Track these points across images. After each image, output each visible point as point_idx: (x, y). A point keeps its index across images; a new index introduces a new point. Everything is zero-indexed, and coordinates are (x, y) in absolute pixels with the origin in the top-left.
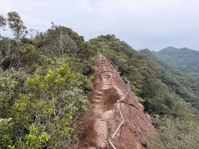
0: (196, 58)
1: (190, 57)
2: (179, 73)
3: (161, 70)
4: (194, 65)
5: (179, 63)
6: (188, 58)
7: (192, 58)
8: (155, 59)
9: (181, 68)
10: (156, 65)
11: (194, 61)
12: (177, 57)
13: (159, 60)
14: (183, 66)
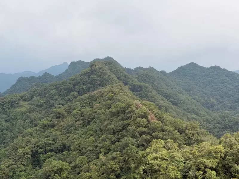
0: (232, 86)
1: (223, 83)
2: (196, 112)
3: (165, 107)
4: (228, 97)
5: (206, 94)
6: (220, 86)
7: (225, 86)
8: (162, 90)
9: (209, 103)
10: (160, 100)
11: (229, 90)
12: (203, 83)
13: (167, 91)
14: (211, 99)
